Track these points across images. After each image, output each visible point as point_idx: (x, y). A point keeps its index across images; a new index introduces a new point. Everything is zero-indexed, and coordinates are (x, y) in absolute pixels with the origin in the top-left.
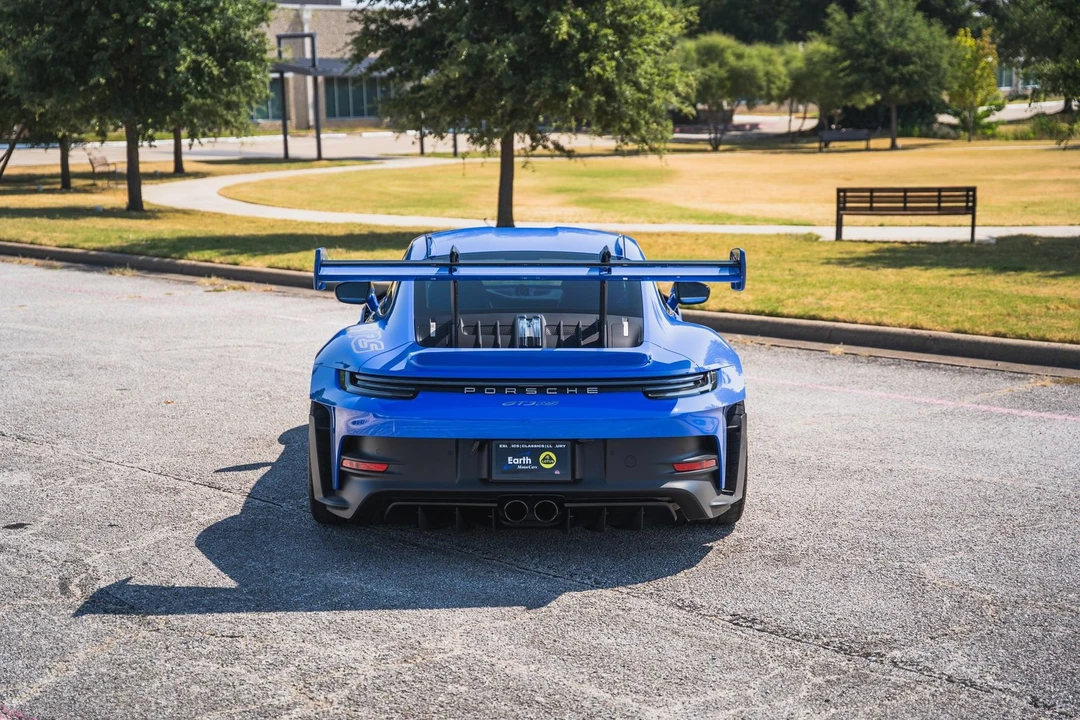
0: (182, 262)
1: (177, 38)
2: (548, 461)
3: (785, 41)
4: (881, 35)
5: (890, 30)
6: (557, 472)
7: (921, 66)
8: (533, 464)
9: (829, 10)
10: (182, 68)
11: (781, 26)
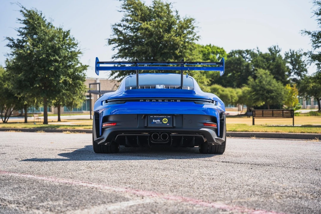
0: (58, 129)
1: (60, 74)
2: (165, 121)
3: (236, 88)
4: (264, 85)
5: (266, 83)
6: (168, 124)
7: (276, 94)
8: (161, 122)
9: (249, 78)
10: (61, 81)
11: (235, 84)
